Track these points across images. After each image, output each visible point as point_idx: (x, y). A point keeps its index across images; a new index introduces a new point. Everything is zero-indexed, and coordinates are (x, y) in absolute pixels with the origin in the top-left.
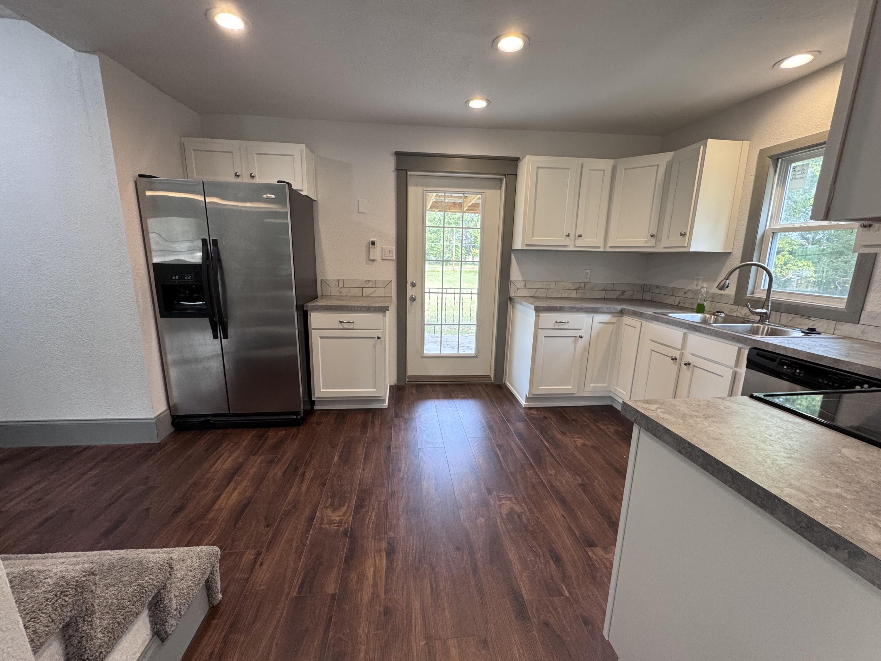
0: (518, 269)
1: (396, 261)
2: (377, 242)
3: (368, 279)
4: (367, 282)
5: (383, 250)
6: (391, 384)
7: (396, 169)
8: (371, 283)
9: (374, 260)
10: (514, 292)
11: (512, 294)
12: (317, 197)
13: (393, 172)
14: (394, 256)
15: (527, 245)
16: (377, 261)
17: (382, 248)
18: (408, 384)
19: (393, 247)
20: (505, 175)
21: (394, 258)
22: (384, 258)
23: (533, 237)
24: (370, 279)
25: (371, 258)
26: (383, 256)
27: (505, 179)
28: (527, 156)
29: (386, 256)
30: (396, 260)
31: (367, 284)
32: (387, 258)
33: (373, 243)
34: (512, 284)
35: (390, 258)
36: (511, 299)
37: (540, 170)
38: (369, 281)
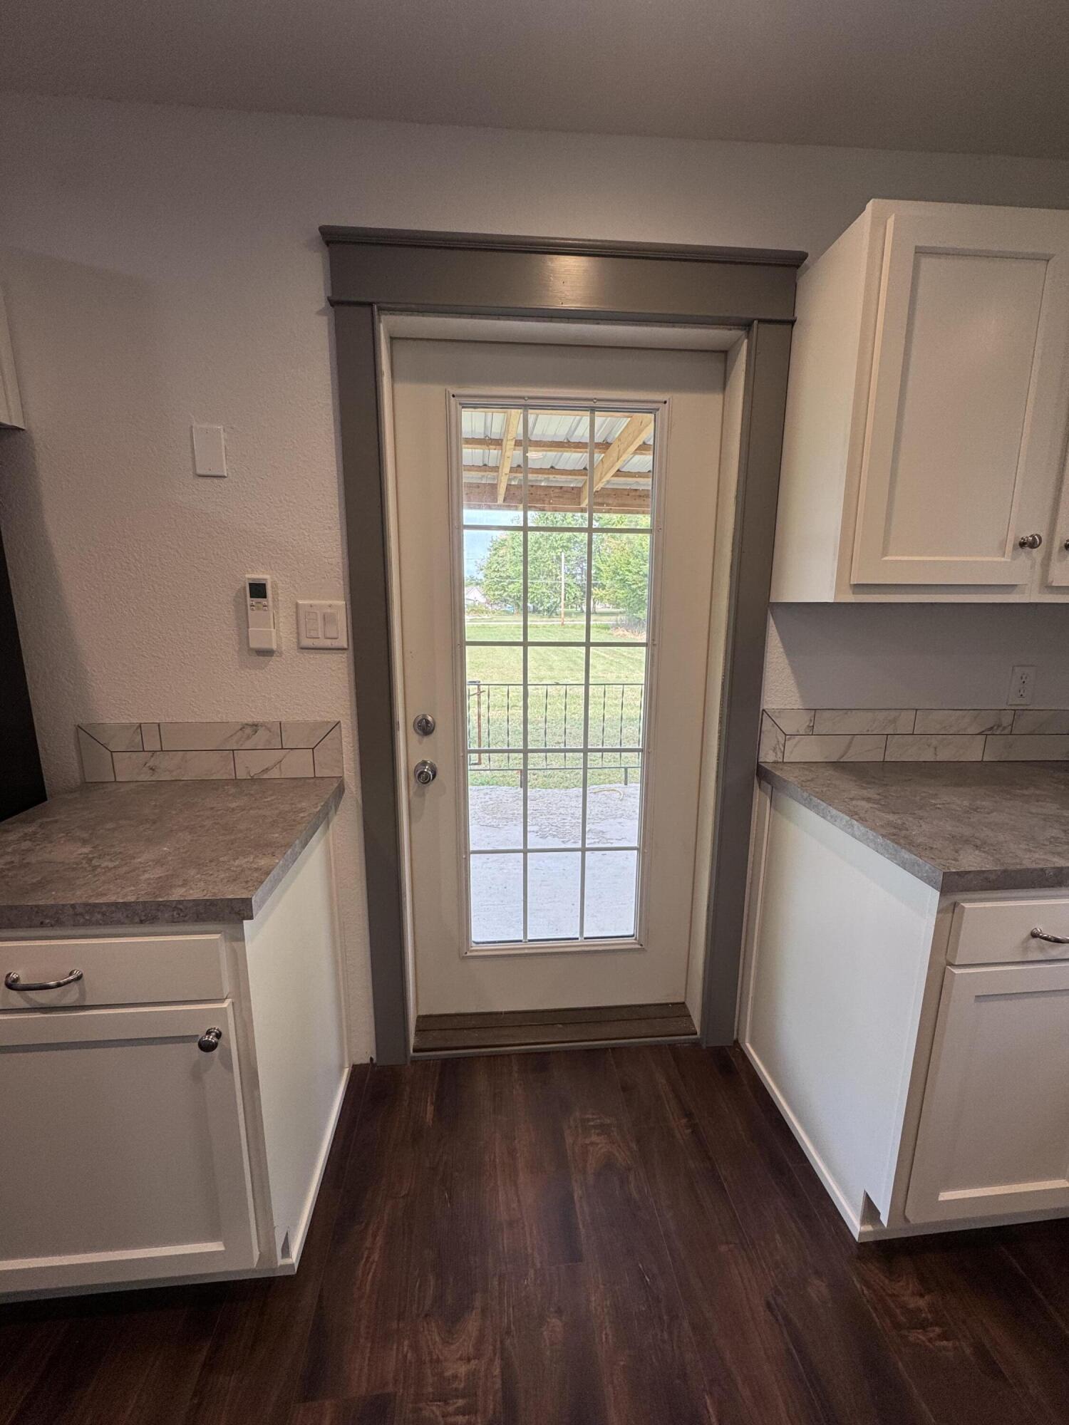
0: (788, 671)
1: (350, 653)
2: (275, 585)
3: (250, 720)
4: (248, 731)
5: (301, 613)
6: (358, 1062)
7: (333, 303)
8: (261, 732)
9: (268, 653)
10: (774, 750)
11: (768, 756)
12: (25, 416)
13: (320, 313)
14: (341, 633)
15: (858, 588)
16: (281, 654)
17: (297, 605)
18: (414, 1061)
19: (336, 603)
20: (747, 326)
21: (343, 641)
22: (306, 642)
23: (884, 554)
24: (258, 718)
25: (254, 644)
26: (303, 634)
27: (746, 341)
28: (869, 206)
29: (313, 634)
30: (351, 648)
31: (249, 737)
32: (318, 643)
33: (258, 590)
34: (767, 724)
35: (328, 643)
36: (762, 774)
37: (926, 262)
38: (255, 726)
